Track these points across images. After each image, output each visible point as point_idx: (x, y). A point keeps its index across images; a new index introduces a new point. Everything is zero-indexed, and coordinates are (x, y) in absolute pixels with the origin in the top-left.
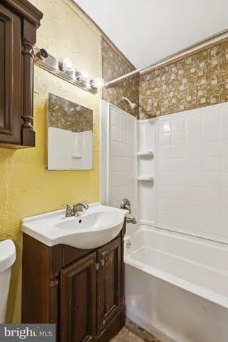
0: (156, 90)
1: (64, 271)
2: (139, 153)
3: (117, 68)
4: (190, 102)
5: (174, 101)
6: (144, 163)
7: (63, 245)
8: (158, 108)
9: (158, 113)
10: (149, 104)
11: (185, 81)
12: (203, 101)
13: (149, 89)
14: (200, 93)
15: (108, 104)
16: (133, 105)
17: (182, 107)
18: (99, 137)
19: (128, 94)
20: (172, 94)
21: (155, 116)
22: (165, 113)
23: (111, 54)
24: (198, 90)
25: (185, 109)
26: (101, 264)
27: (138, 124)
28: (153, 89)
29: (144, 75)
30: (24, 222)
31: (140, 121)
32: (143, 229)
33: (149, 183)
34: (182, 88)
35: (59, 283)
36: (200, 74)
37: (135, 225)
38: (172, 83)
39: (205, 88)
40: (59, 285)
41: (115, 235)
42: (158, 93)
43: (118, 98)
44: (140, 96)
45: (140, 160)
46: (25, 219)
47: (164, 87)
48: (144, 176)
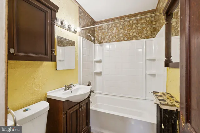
0: (103, 31)
1: (68, 111)
2: (95, 60)
3: (85, 20)
4: (117, 38)
5: (111, 37)
6: (97, 64)
7: (68, 101)
8: (104, 39)
9: (104, 41)
10: (100, 37)
11: (115, 29)
12: (122, 39)
13: (100, 30)
14: (121, 35)
15: (82, 38)
16: (93, 38)
17: (114, 40)
18: (77, 54)
19: (90, 32)
20: (110, 34)
21: (102, 43)
22: (107, 42)
23: (83, 14)
24: (120, 34)
25: (115, 41)
26: (81, 108)
27: (95, 46)
28: (102, 30)
29: (98, 22)
30: (47, 93)
31: (96, 44)
32: (97, 95)
33: (100, 74)
34: (114, 32)
35: (67, 116)
36: (121, 27)
37: (94, 93)
38: (110, 29)
39: (123, 34)
40: (66, 116)
41: (86, 97)
42: (104, 32)
43: (86, 34)
44: (96, 32)
45: (96, 63)
46: (48, 92)
47: (107, 30)
48: (98, 71)
